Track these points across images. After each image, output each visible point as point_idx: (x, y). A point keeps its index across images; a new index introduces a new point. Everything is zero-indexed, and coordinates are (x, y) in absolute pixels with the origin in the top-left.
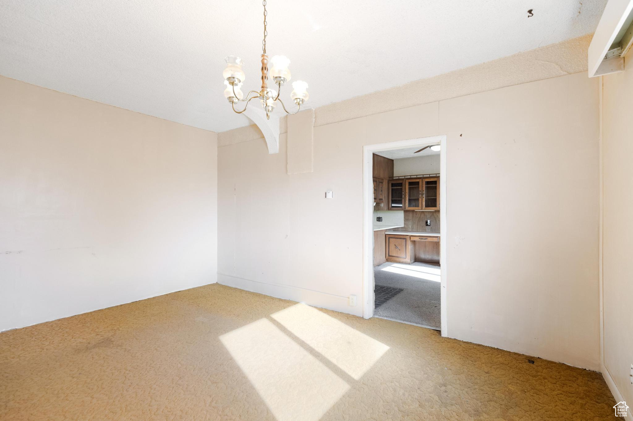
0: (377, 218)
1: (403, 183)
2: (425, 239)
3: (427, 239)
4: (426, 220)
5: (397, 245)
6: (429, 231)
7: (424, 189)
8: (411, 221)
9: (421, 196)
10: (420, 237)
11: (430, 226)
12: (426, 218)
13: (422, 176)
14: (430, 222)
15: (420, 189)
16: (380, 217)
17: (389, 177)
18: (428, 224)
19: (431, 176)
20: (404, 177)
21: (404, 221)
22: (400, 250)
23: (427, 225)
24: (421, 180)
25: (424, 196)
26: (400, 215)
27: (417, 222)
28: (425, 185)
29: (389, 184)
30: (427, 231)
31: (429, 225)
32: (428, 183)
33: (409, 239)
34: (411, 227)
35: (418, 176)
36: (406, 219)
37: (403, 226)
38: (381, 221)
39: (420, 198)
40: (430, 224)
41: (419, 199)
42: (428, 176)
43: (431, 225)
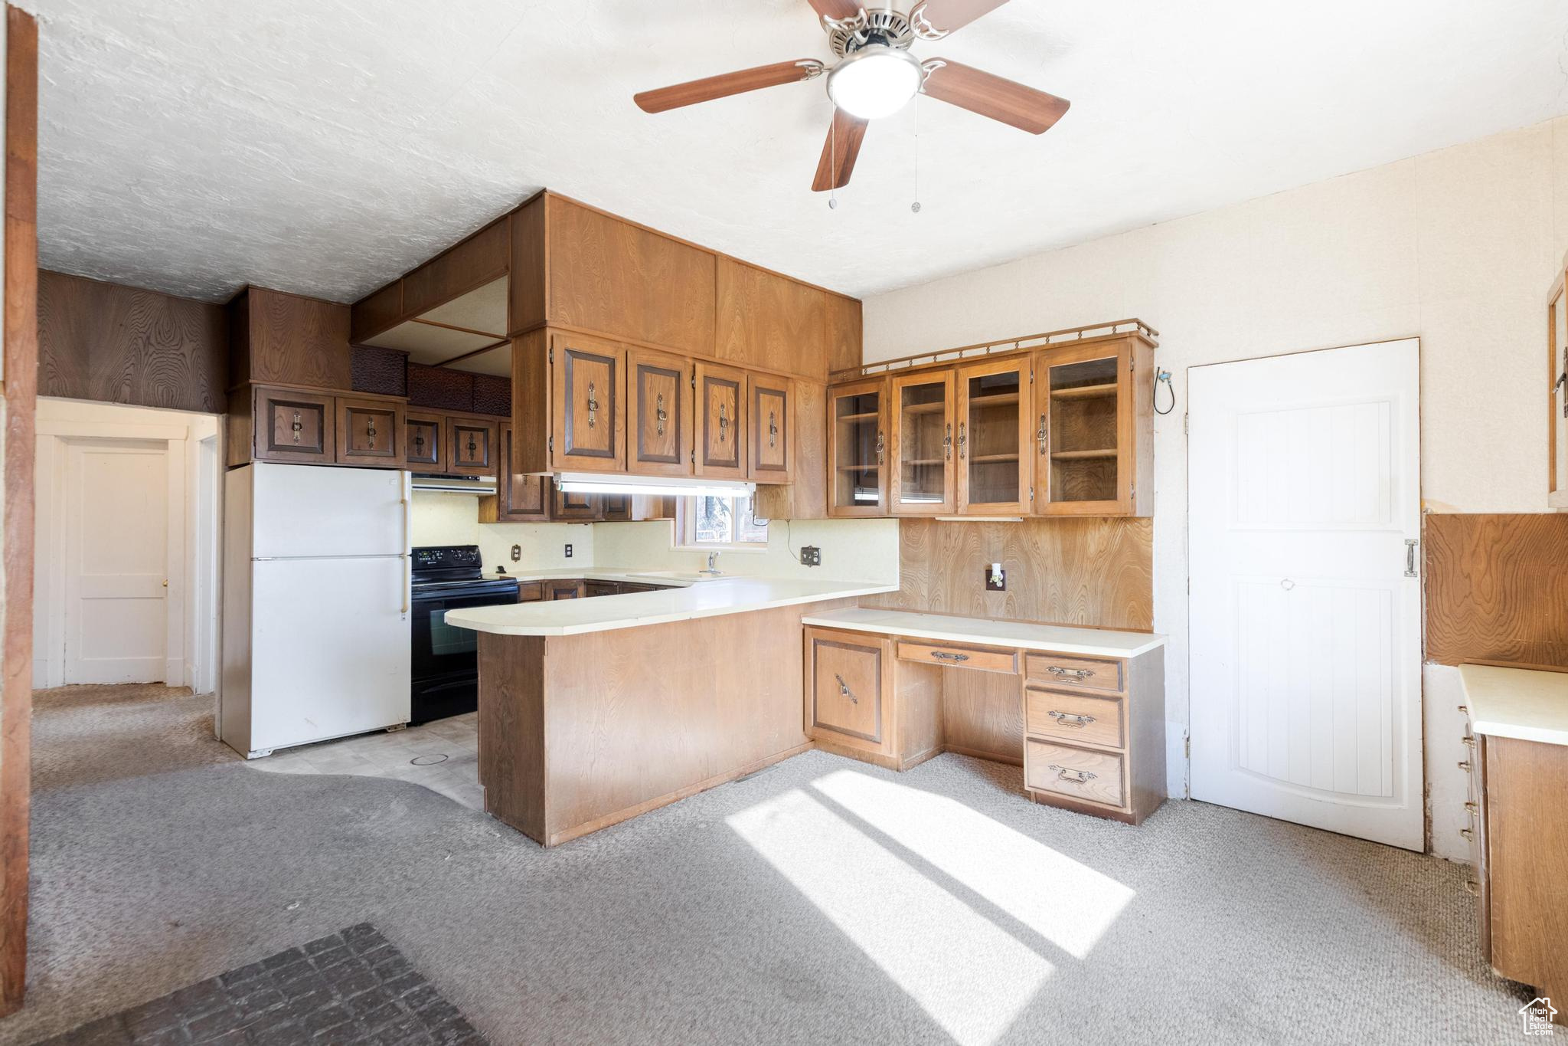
0: (803, 548)
1: (880, 396)
2: (957, 658)
3: (966, 658)
4: (986, 562)
5: (844, 679)
6: (1002, 613)
7: (965, 415)
8: (927, 564)
9: (952, 448)
10: (935, 649)
11: (1003, 588)
12: (989, 553)
13: (955, 356)
14: (1002, 572)
15: (949, 418)
16: (814, 546)
17: (831, 373)
18: (994, 583)
19: (994, 350)
20: (883, 368)
21: (903, 565)
22: (856, 702)
23: (991, 586)
24: (951, 373)
25: (966, 448)
26: (886, 538)
27: (949, 571)
28: (972, 396)
29: (830, 404)
30: (991, 615)
31: (1000, 584)
32: (979, 387)
33: (892, 653)
34: (925, 593)
35: (940, 358)
36: (908, 558)
37: (896, 588)
38: (817, 564)
39: (948, 458)
40: (1003, 581)
41: (946, 463)
42: (983, 351)
43: (1007, 587)
